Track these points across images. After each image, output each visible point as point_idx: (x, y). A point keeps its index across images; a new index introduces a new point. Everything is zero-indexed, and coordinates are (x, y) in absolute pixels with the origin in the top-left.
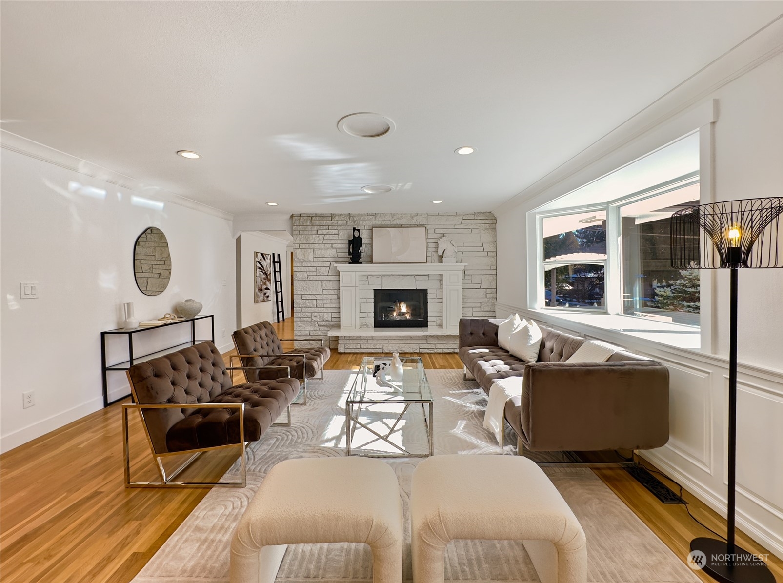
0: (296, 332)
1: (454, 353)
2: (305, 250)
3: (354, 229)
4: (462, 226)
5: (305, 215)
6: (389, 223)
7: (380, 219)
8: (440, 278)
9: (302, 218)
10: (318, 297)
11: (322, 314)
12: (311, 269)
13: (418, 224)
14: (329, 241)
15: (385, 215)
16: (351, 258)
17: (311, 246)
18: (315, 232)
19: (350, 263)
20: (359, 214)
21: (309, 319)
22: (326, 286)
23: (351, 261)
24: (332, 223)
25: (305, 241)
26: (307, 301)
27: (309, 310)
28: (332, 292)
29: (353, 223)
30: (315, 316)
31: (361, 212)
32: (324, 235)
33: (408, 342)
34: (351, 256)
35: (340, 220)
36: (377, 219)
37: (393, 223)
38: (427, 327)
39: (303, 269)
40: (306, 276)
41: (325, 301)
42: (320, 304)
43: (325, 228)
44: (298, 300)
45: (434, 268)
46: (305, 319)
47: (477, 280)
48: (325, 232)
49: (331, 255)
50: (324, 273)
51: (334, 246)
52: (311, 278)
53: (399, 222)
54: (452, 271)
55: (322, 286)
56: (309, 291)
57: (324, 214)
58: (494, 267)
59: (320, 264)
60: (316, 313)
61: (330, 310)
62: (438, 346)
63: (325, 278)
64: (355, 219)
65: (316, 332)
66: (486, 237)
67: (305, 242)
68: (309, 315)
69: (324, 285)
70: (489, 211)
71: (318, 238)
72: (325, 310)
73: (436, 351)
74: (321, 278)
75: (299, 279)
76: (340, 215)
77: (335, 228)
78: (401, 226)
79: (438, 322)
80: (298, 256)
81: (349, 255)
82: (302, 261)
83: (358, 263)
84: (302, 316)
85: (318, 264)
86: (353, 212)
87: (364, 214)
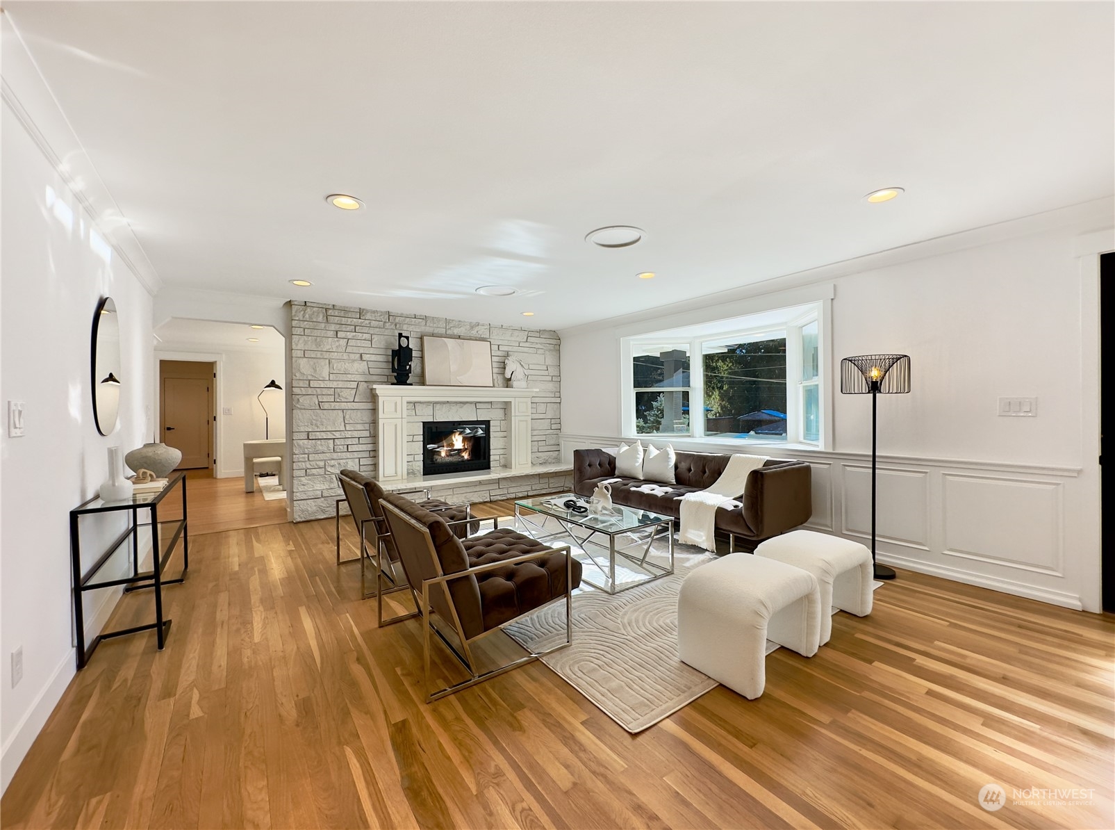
0: (298, 494)
1: (528, 496)
2: (315, 360)
3: (400, 335)
4: (527, 345)
5: (315, 305)
6: (443, 331)
7: (432, 325)
8: (506, 407)
9: (309, 310)
10: (338, 435)
11: (344, 461)
12: (325, 392)
13: (479, 336)
14: (355, 350)
15: (439, 320)
16: (395, 376)
17: (327, 355)
18: (331, 334)
19: (392, 384)
20: (402, 314)
21: (321, 471)
22: (350, 418)
23: (395, 381)
24: (362, 323)
25: (314, 346)
26: (319, 442)
27: (321, 456)
28: (360, 427)
29: (393, 326)
30: (332, 466)
31: (406, 312)
32: (348, 339)
33: (478, 488)
34: (396, 374)
35: (374, 319)
36: (428, 324)
37: (449, 332)
38: (489, 468)
39: (310, 391)
40: (317, 403)
41: (349, 442)
42: (341, 447)
43: (348, 329)
44: (301, 442)
45: (502, 394)
46: (314, 471)
47: (542, 408)
48: (350, 335)
49: (359, 370)
50: (348, 397)
51: (365, 357)
52: (326, 406)
53: (456, 331)
54: (521, 397)
55: (344, 418)
56: (321, 427)
57: (347, 308)
58: (557, 395)
59: (341, 385)
60: (333, 461)
61: (356, 455)
62: (511, 490)
63: (350, 405)
64: (397, 321)
65: (333, 491)
66: (550, 360)
67: (314, 348)
68: (322, 464)
69: (347, 417)
70: (553, 330)
71: (337, 344)
72: (348, 455)
73: (509, 496)
74: (343, 406)
75: (302, 407)
76: (374, 312)
77: (366, 330)
78: (459, 337)
79: (502, 462)
80: (303, 371)
81: (393, 372)
82: (310, 378)
83: (404, 383)
84: (309, 466)
85: (338, 385)
86: (393, 311)
87: (410, 315)
